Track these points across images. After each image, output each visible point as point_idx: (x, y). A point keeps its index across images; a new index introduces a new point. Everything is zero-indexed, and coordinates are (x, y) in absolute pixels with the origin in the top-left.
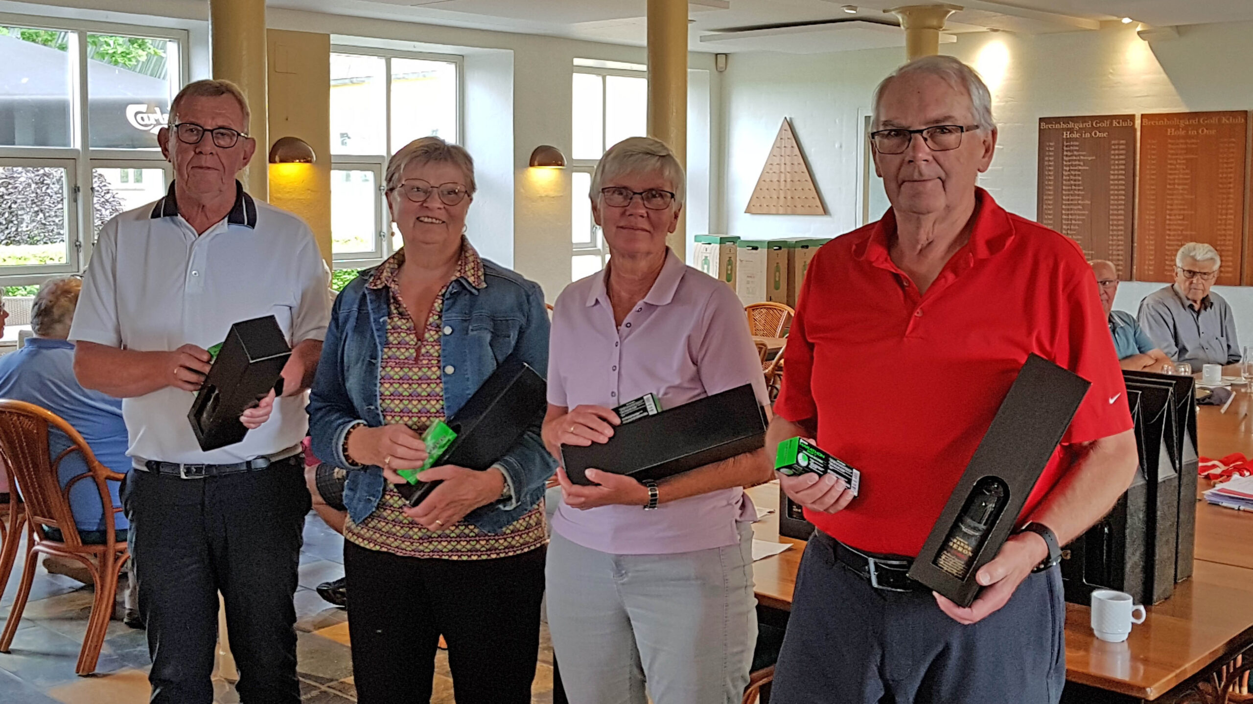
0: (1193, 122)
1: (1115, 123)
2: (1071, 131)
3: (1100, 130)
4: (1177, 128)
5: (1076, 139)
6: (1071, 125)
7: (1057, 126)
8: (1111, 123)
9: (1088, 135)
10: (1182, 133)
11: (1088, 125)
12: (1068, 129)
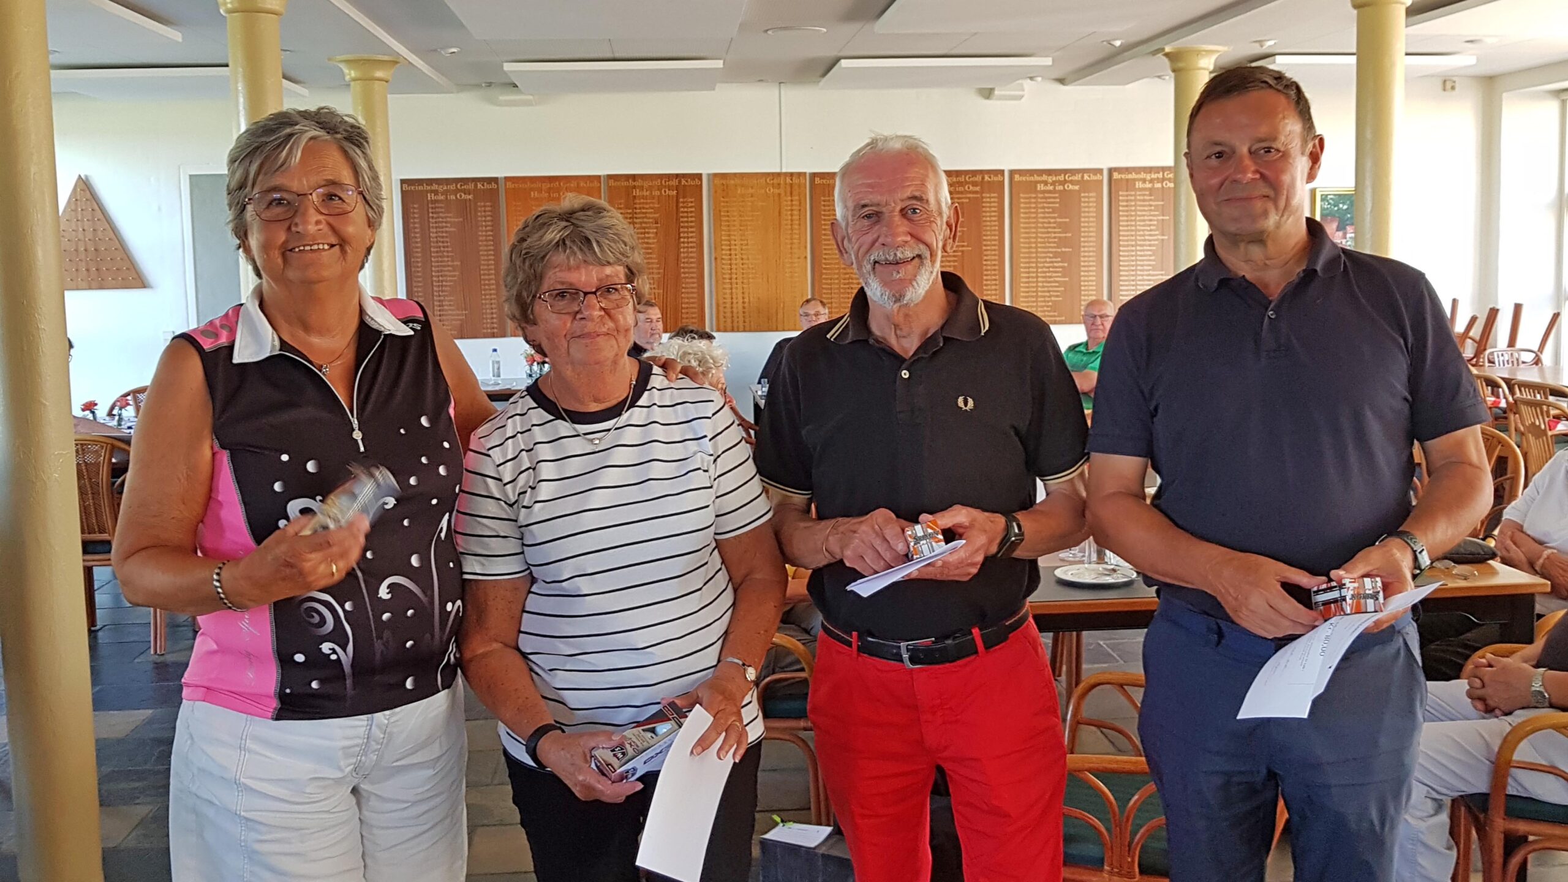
0: (554, 185)
1: (479, 185)
2: (436, 192)
3: (465, 191)
4: (540, 191)
5: (441, 201)
6: (435, 187)
7: (421, 188)
8: (476, 186)
9: (452, 197)
10: (544, 195)
11: (452, 187)
12: (432, 191)
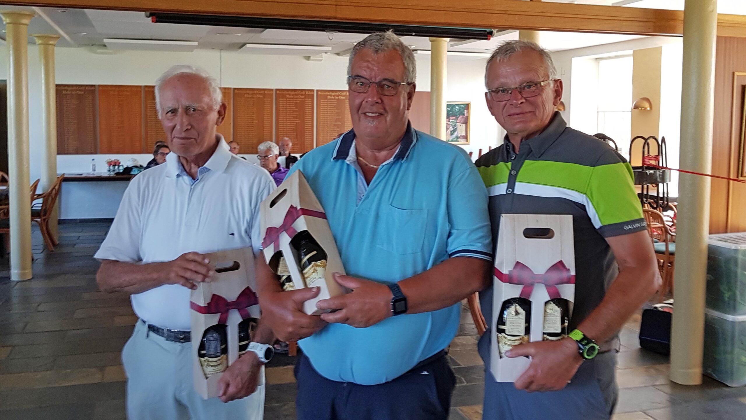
0: (122, 89)
3: (80, 90)
4: (114, 91)
5: (68, 94)
7: (60, 88)
8: (85, 88)
9: (74, 93)
10: (116, 93)
11: (75, 88)
12: (65, 90)
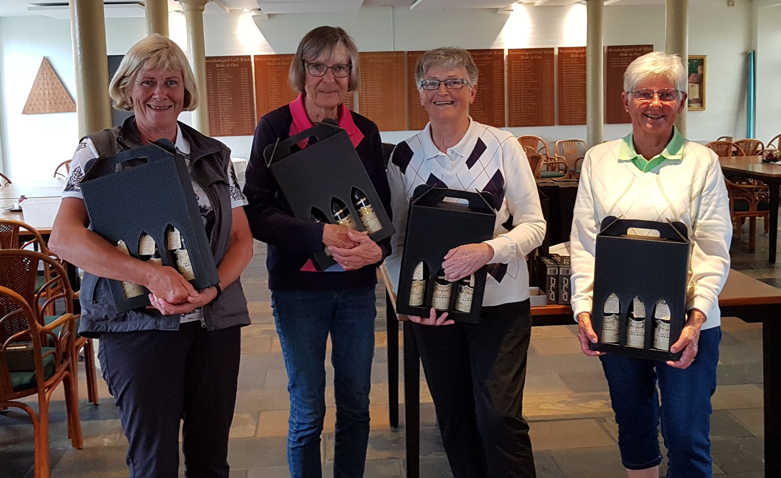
0: (279, 59)
1: (242, 60)
2: (220, 63)
3: (235, 63)
4: (271, 62)
5: (222, 68)
6: (219, 60)
7: (212, 61)
8: (240, 60)
9: (228, 66)
10: (274, 64)
11: (228, 60)
12: (218, 63)
